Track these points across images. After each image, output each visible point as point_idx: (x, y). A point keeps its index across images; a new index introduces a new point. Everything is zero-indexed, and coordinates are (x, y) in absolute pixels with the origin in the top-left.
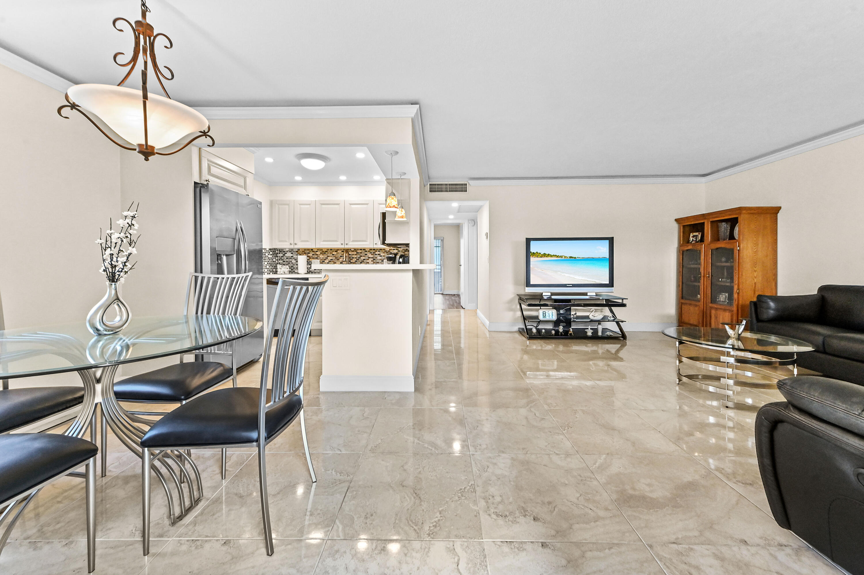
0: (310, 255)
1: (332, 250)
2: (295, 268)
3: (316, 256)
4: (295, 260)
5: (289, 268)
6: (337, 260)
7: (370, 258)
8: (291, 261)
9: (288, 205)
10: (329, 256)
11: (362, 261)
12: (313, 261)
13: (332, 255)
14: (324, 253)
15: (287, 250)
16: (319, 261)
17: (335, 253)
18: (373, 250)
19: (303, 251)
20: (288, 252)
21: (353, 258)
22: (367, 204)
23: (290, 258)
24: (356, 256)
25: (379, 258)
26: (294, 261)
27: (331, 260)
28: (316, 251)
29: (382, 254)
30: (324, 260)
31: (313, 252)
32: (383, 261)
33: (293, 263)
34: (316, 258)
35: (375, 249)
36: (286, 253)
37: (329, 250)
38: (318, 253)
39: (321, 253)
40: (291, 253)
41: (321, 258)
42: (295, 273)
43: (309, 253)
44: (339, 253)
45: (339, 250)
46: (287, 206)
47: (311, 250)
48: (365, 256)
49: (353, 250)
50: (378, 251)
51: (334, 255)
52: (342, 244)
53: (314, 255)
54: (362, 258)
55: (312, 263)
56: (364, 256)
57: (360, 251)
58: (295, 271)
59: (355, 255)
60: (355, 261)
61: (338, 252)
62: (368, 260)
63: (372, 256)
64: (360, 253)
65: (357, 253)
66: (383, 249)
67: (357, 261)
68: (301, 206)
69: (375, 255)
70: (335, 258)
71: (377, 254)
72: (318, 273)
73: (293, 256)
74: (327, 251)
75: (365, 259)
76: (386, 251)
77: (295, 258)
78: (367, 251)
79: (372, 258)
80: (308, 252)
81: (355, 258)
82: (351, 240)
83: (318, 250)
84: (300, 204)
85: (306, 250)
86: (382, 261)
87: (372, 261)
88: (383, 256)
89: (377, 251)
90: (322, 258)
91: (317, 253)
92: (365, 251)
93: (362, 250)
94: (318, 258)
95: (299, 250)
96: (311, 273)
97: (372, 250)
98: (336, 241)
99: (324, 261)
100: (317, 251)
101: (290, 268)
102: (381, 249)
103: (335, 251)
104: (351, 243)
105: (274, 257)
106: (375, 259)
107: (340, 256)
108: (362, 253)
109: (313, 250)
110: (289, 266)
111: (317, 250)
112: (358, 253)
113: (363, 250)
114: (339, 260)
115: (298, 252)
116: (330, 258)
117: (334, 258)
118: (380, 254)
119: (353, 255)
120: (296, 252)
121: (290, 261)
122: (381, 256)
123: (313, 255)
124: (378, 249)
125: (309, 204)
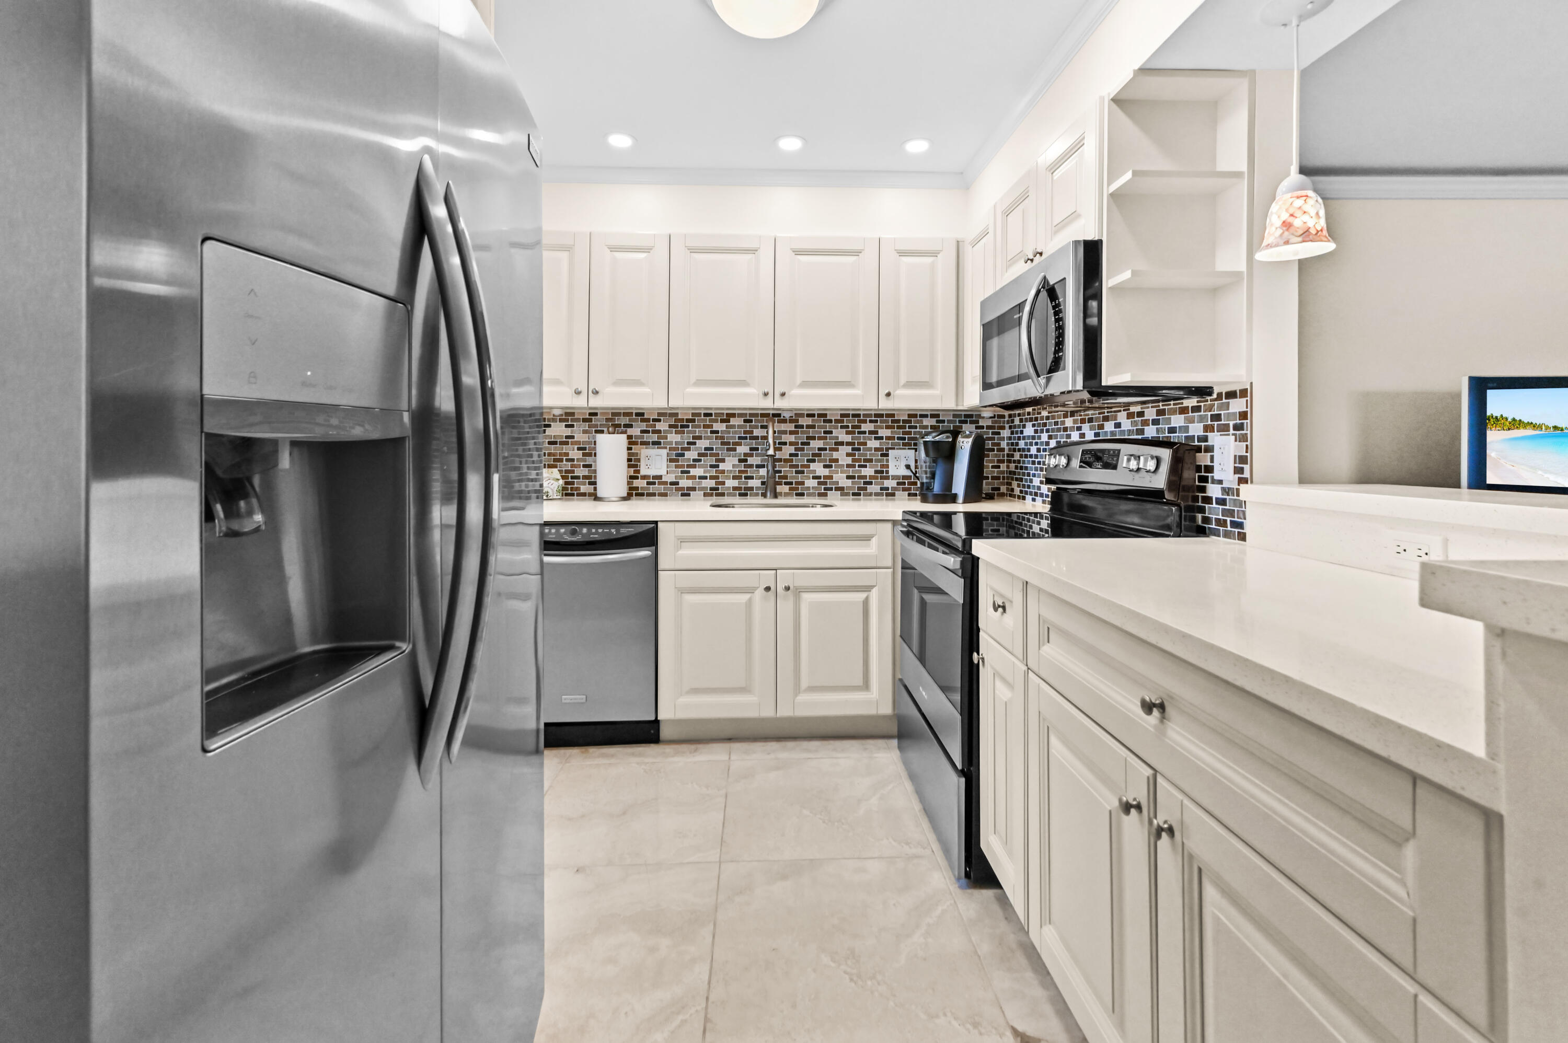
0: (635, 431)
1: (710, 415)
2: (578, 477)
3: (655, 438)
4: (579, 449)
5: (559, 477)
6: (728, 450)
7: (842, 444)
8: (567, 454)
9: (568, 249)
10: (700, 438)
11: (814, 455)
12: (644, 452)
13: (712, 432)
14: (682, 426)
15: (557, 412)
16: (664, 452)
17: (720, 427)
18: (854, 416)
19: (607, 420)
20: (554, 420)
21: (785, 444)
23: (562, 443)
24: (792, 438)
25: (873, 444)
26: (575, 454)
27: (706, 449)
28: (654, 420)
29: (884, 433)
30: (683, 449)
31: (643, 420)
32: (887, 455)
33: (573, 460)
34: (654, 443)
35: (859, 415)
36: (549, 426)
37: (699, 415)
38: (662, 426)
39: (670, 426)
40: (567, 426)
41: (671, 443)
42: (579, 495)
43: (631, 426)
44: (733, 427)
45: (733, 415)
46: (564, 255)
47: (638, 414)
48: (825, 438)
49: (787, 415)
50: (871, 421)
51: (717, 432)
52: (766, 394)
53: (648, 432)
54: (816, 444)
55: (639, 460)
56: (820, 438)
57: (809, 421)
58: (578, 489)
59: (791, 433)
60: (791, 455)
61: (733, 421)
62: (837, 450)
63: (849, 438)
64: (808, 427)
65: (796, 427)
66: (888, 415)
67: (797, 455)
68: (619, 255)
69: (859, 433)
70: (722, 444)
71: (864, 432)
72: (661, 495)
73: (573, 437)
74: (693, 421)
75: (825, 449)
76: (898, 421)
77: (578, 443)
78: (830, 421)
79: (848, 444)
80: (624, 420)
81: (791, 444)
82: (798, 382)
83: (662, 415)
84: (613, 249)
85: (618, 414)
86: (882, 455)
87: (848, 455)
88: (888, 438)
89: (865, 422)
90: (676, 443)
91: (659, 426)
92: (825, 421)
93: (813, 415)
94: (659, 443)
95: (596, 414)
96: (637, 495)
97: (847, 415)
98: (743, 383)
99: (683, 455)
100: (659, 420)
101: (563, 477)
102: (881, 416)
103: (722, 421)
104: (796, 391)
106: (859, 449)
107: (740, 438)
108: (813, 427)
109: (642, 414)
110: (560, 471)
111: (659, 414)
112: (802, 427)
113: (820, 415)
114: (735, 450)
115: (590, 420)
116: (702, 444)
117: (717, 445)
118: (877, 432)
119: (785, 432)
120: (585, 420)
121: (561, 454)
122: (881, 438)
123: (642, 432)
124: (870, 415)
125: (647, 250)
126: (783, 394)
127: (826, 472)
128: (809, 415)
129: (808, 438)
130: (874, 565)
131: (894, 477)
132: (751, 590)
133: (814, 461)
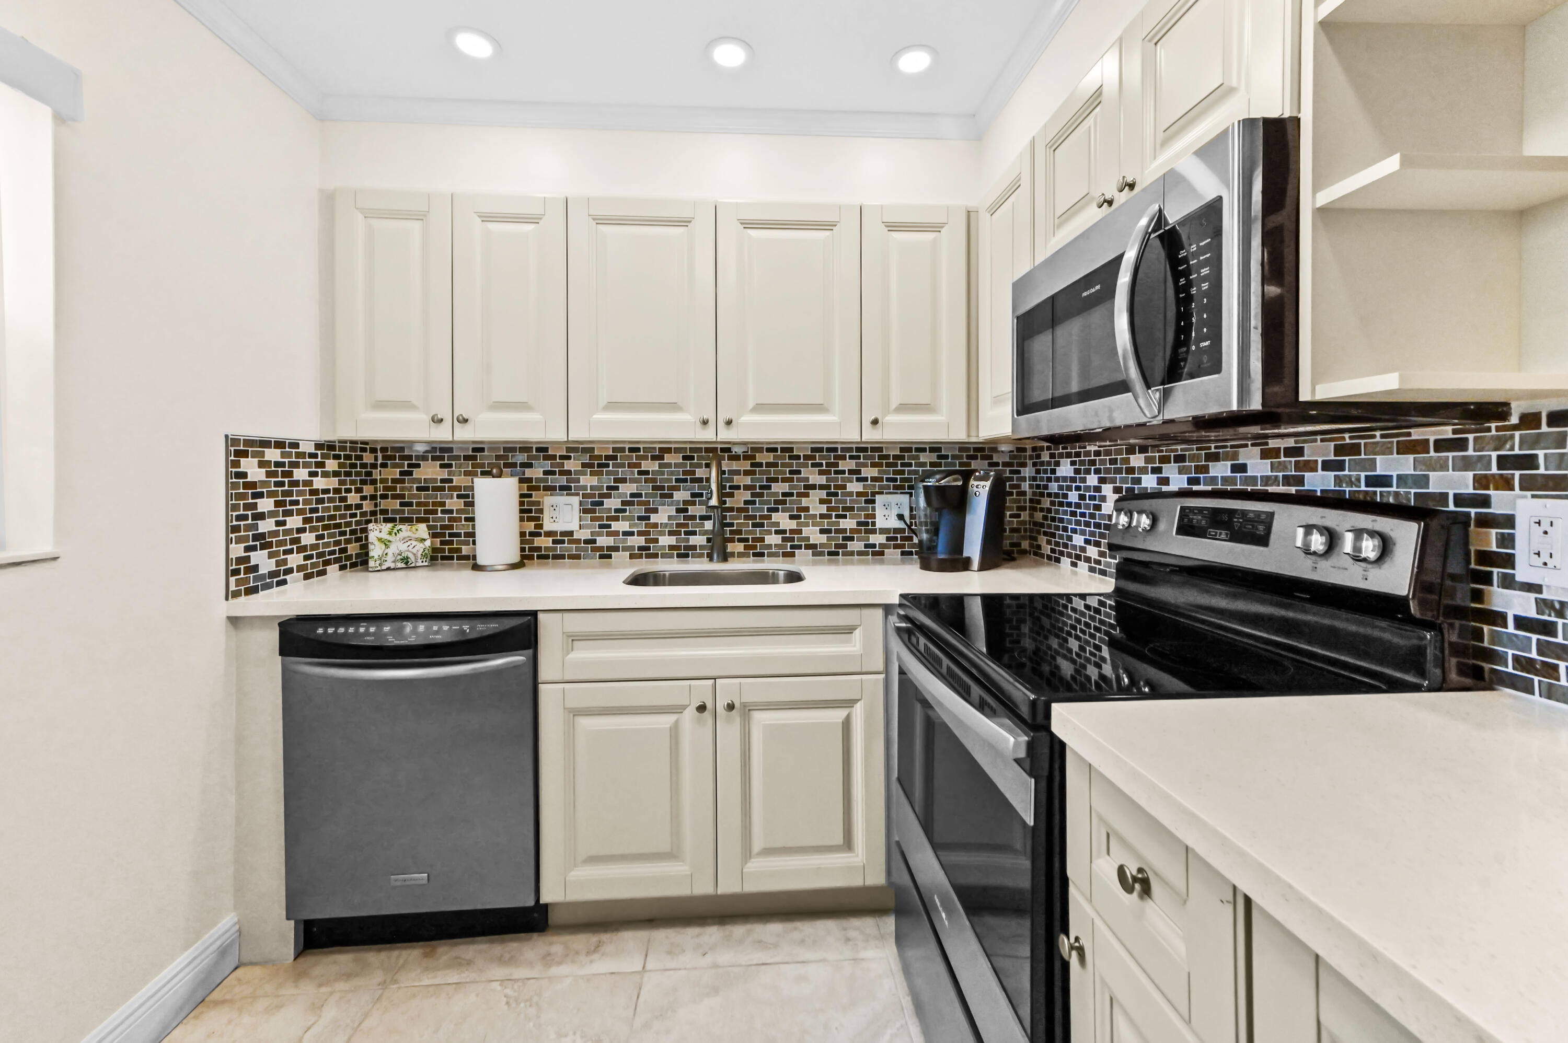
0: (536, 473)
1: (638, 450)
2: (459, 535)
3: (563, 481)
4: (459, 497)
5: (426, 536)
6: (662, 496)
7: (813, 487)
8: (443, 504)
9: (420, 217)
10: (624, 481)
11: (776, 502)
12: (548, 501)
13: (640, 473)
14: (599, 465)
15: (420, 448)
16: (575, 500)
17: (652, 466)
18: (829, 450)
19: (498, 457)
20: (424, 458)
21: (738, 488)
22: (829, 226)
23: (436, 489)
24: (748, 480)
25: (854, 487)
26: (454, 503)
27: (632, 495)
28: (562, 457)
29: (869, 472)
30: (601, 496)
31: (546, 458)
32: (873, 502)
33: (451, 512)
34: (562, 488)
35: (835, 450)
36: (418, 466)
37: (622, 450)
38: (572, 465)
39: (584, 465)
40: (442, 466)
41: (585, 488)
42: (459, 558)
43: (530, 465)
44: (669, 465)
45: (668, 450)
46: (416, 226)
47: (539, 450)
48: (791, 480)
49: (738, 450)
50: (851, 457)
51: (647, 473)
52: (705, 423)
53: (553, 473)
54: (779, 488)
55: (541, 511)
56: (784, 480)
57: (770, 458)
58: (459, 550)
59: (746, 473)
60: (746, 502)
61: (668, 459)
62: (807, 495)
63: (822, 480)
64: (769, 465)
65: (752, 465)
66: (874, 450)
67: (754, 503)
68: (492, 226)
69: (836, 472)
70: (654, 488)
71: (843, 472)
72: (571, 557)
73: (451, 481)
74: (615, 458)
75: (791, 495)
76: (887, 457)
77: (458, 488)
78: (798, 457)
79: (822, 487)
80: (521, 458)
81: (747, 488)
82: (751, 405)
83: (573, 449)
84: (487, 218)
85: (513, 450)
86: (867, 502)
87: (822, 501)
88: (874, 479)
89: (844, 458)
90: (592, 488)
91: (570, 465)
92: (791, 458)
93: (775, 450)
94: (569, 488)
95: (482, 450)
96: (539, 557)
97: (820, 450)
98: (673, 407)
99: (602, 504)
100: (569, 458)
101: (434, 536)
102: (864, 450)
103: (654, 458)
104: (747, 418)
105: (353, 482)
106: (836, 495)
107: (677, 480)
108: (775, 465)
109: (546, 449)
110: (429, 527)
111: (569, 450)
112: (760, 465)
113: (784, 450)
114: (671, 496)
115: (475, 458)
116: (627, 489)
117: (646, 489)
118: (859, 472)
119: (737, 472)
120: (467, 458)
121: (434, 504)
122: (865, 479)
123: (545, 473)
124: (850, 450)
125: (534, 220)
126: (729, 423)
127: (793, 524)
128: (770, 450)
129: (769, 480)
130: (858, 670)
131: (883, 531)
132: (677, 709)
133: (777, 510)
